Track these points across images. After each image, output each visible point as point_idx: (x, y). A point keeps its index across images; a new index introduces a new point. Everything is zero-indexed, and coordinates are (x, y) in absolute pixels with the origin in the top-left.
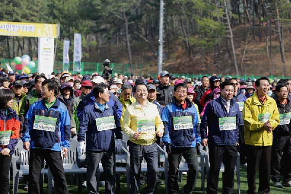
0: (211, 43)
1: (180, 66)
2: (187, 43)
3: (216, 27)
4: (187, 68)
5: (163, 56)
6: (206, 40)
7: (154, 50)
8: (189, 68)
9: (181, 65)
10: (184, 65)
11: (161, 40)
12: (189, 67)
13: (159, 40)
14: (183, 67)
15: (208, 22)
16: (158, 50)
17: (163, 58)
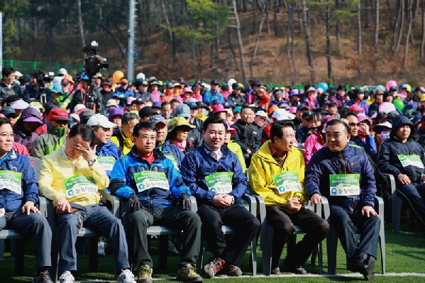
0: (208, 35)
1: (160, 69)
2: (171, 35)
3: (217, 11)
4: (171, 72)
5: (135, 54)
6: (201, 31)
7: (121, 45)
8: (174, 73)
9: (163, 68)
10: (167, 69)
11: (132, 31)
12: (174, 71)
13: (129, 31)
14: (166, 71)
15: (205, 5)
16: (126, 45)
17: (135, 56)
